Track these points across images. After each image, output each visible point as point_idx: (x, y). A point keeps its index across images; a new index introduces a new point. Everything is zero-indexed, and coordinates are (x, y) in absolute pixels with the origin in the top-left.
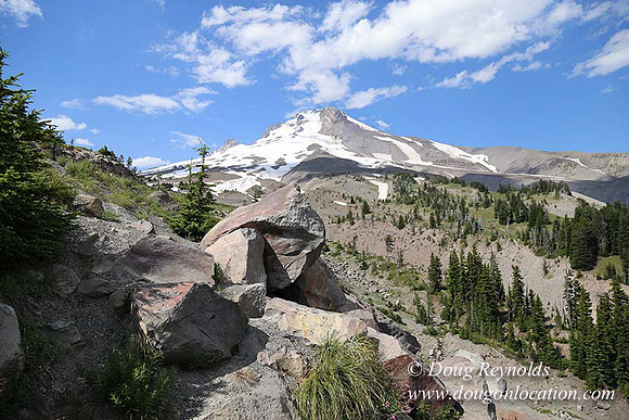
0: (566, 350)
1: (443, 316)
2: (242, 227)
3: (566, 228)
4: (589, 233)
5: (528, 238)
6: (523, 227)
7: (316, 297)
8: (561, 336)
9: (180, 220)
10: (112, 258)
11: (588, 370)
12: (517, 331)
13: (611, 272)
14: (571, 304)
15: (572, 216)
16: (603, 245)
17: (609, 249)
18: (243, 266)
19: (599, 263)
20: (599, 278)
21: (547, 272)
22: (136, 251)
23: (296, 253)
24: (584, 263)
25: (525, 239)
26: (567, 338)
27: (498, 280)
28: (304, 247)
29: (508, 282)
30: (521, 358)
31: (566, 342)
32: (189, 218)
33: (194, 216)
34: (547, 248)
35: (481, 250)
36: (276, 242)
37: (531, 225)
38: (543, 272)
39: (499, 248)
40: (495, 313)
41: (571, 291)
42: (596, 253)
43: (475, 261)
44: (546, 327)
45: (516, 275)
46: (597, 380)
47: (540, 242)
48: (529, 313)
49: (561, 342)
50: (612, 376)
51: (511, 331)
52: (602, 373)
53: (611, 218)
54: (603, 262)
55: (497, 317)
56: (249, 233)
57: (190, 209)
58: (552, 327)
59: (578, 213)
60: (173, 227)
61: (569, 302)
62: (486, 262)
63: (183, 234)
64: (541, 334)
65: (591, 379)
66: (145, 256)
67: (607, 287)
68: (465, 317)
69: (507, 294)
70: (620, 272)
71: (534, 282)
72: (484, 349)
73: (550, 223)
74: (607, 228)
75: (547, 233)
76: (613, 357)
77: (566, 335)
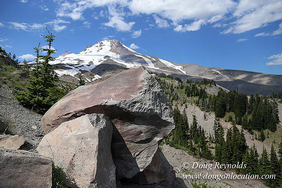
0: (213, 152)
3: (214, 99)
4: (223, 102)
6: (196, 98)
14: (216, 132)
15: (216, 95)
16: (228, 107)
17: (230, 109)
18: (92, 166)
19: (226, 115)
20: (226, 121)
24: (220, 115)
25: (197, 103)
27: (187, 121)
31: (214, 148)
34: (206, 108)
37: (200, 98)
38: (204, 118)
39: (186, 107)
40: (185, 135)
41: (216, 127)
42: (225, 110)
44: (206, 142)
45: (194, 119)
47: (203, 105)
48: (198, 136)
49: (211, 148)
51: (191, 143)
53: (231, 97)
56: (98, 120)
59: (219, 94)
62: (182, 113)
64: (204, 145)
67: (230, 125)
68: (172, 137)
69: (190, 127)
70: (234, 119)
73: (207, 97)
74: (230, 100)
75: (206, 101)
76: (232, 155)
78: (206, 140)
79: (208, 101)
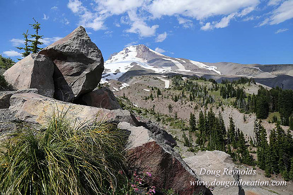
0: (255, 156)
3: (254, 99)
4: (264, 102)
5: (236, 105)
6: (234, 99)
11: (266, 166)
12: (232, 148)
14: (257, 135)
15: (256, 94)
16: (271, 107)
17: (274, 109)
20: (270, 123)
24: (262, 116)
27: (223, 124)
29: (227, 125)
31: (255, 153)
34: (245, 109)
35: (214, 111)
37: (237, 99)
38: (244, 120)
39: (223, 110)
40: (222, 140)
41: (257, 129)
42: (268, 111)
43: (211, 116)
45: (231, 122)
46: (270, 170)
47: (242, 106)
48: (237, 140)
50: (277, 167)
51: (229, 148)
52: (273, 166)
53: (274, 94)
54: (271, 115)
58: (248, 146)
59: (259, 92)
62: (217, 116)
64: (243, 150)
65: (267, 170)
67: (273, 126)
68: (207, 142)
69: (227, 131)
70: (279, 120)
71: (239, 125)
73: (246, 97)
74: (273, 98)
76: (277, 159)
77: (255, 149)
78: (246, 144)
79: (247, 101)
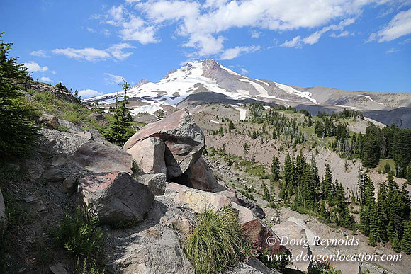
0: (357, 218)
1: (280, 196)
2: (150, 136)
3: (360, 140)
4: (374, 144)
5: (336, 147)
6: (332, 139)
7: (198, 182)
8: (355, 209)
9: (110, 131)
10: (65, 156)
11: (371, 231)
12: (327, 206)
13: (387, 169)
14: (362, 189)
15: (364, 133)
16: (383, 151)
17: (387, 154)
18: (151, 162)
19: (380, 163)
20: (380, 173)
21: (347, 168)
22: (81, 152)
23: (186, 154)
24: (371, 163)
25: (334, 147)
26: (359, 210)
27: (316, 173)
28: (191, 150)
29: (322, 175)
30: (329, 222)
31: (358, 213)
32: (116, 130)
33: (119, 129)
34: (347, 153)
35: (305, 153)
36: (173, 147)
37: (338, 138)
38: (345, 168)
39: (317, 153)
40: (314, 194)
41: (362, 181)
42: (378, 156)
43: (301, 161)
44: (346, 203)
45: (328, 170)
46: (376, 237)
47: (343, 149)
48: (335, 195)
49: (355, 213)
50: (386, 234)
51: (324, 205)
52: (380, 232)
53: (388, 135)
54: (383, 163)
55: (315, 196)
56: (155, 140)
57: (116, 124)
58: (349, 203)
59: (368, 131)
60: (105, 136)
61: (361, 187)
62: (308, 161)
63: (112, 141)
64: (342, 208)
65: (372, 236)
66: (87, 154)
67: (384, 178)
68: (294, 196)
69: (321, 182)
70: (393, 169)
71: (339, 175)
72: (306, 217)
73: (350, 137)
74: (386, 141)
75: (348, 144)
76: (386, 222)
77: (358, 208)
79: (350, 143)
